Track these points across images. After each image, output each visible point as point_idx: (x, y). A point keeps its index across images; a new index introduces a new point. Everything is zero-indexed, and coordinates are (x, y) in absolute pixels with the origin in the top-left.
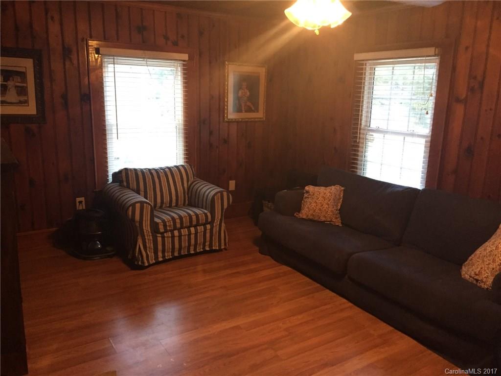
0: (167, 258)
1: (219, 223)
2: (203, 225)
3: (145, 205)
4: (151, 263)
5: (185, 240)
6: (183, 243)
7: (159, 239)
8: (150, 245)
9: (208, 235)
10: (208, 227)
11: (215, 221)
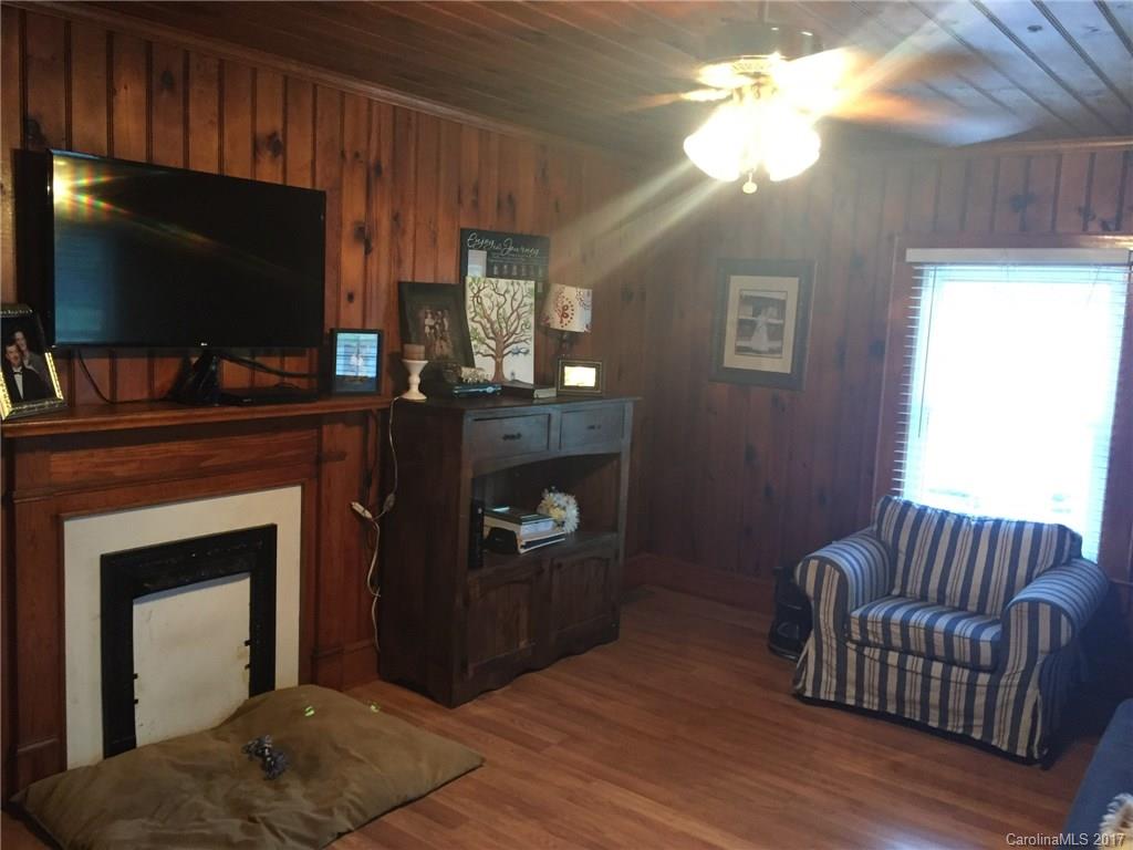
0: (865, 706)
1: (1016, 681)
2: (972, 669)
3: (828, 566)
4: (822, 697)
5: (913, 684)
6: (908, 688)
7: (852, 655)
8: (830, 657)
9: (980, 700)
10: (984, 678)
11: (1007, 673)
